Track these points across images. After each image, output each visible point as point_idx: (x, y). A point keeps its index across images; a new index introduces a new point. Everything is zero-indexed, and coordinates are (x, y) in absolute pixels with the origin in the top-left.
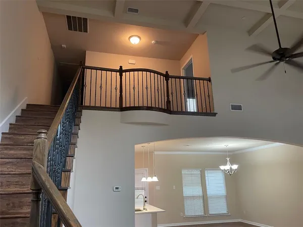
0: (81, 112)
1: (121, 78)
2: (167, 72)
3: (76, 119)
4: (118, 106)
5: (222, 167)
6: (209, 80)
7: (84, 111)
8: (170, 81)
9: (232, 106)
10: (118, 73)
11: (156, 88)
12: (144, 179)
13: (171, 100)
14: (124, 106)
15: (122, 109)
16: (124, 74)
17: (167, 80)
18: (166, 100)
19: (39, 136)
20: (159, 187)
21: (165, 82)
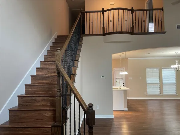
0: (82, 38)
1: (103, 16)
2: (132, 8)
3: (80, 42)
4: (102, 33)
5: (172, 66)
6: (162, 9)
7: (84, 37)
8: (134, 14)
9: (178, 26)
10: (102, 13)
11: (125, 19)
12: (121, 73)
13: (134, 26)
14: (105, 32)
15: (104, 34)
16: (105, 13)
17: (132, 13)
18: (131, 26)
19: (57, 51)
20: (131, 78)
21: (131, 14)
